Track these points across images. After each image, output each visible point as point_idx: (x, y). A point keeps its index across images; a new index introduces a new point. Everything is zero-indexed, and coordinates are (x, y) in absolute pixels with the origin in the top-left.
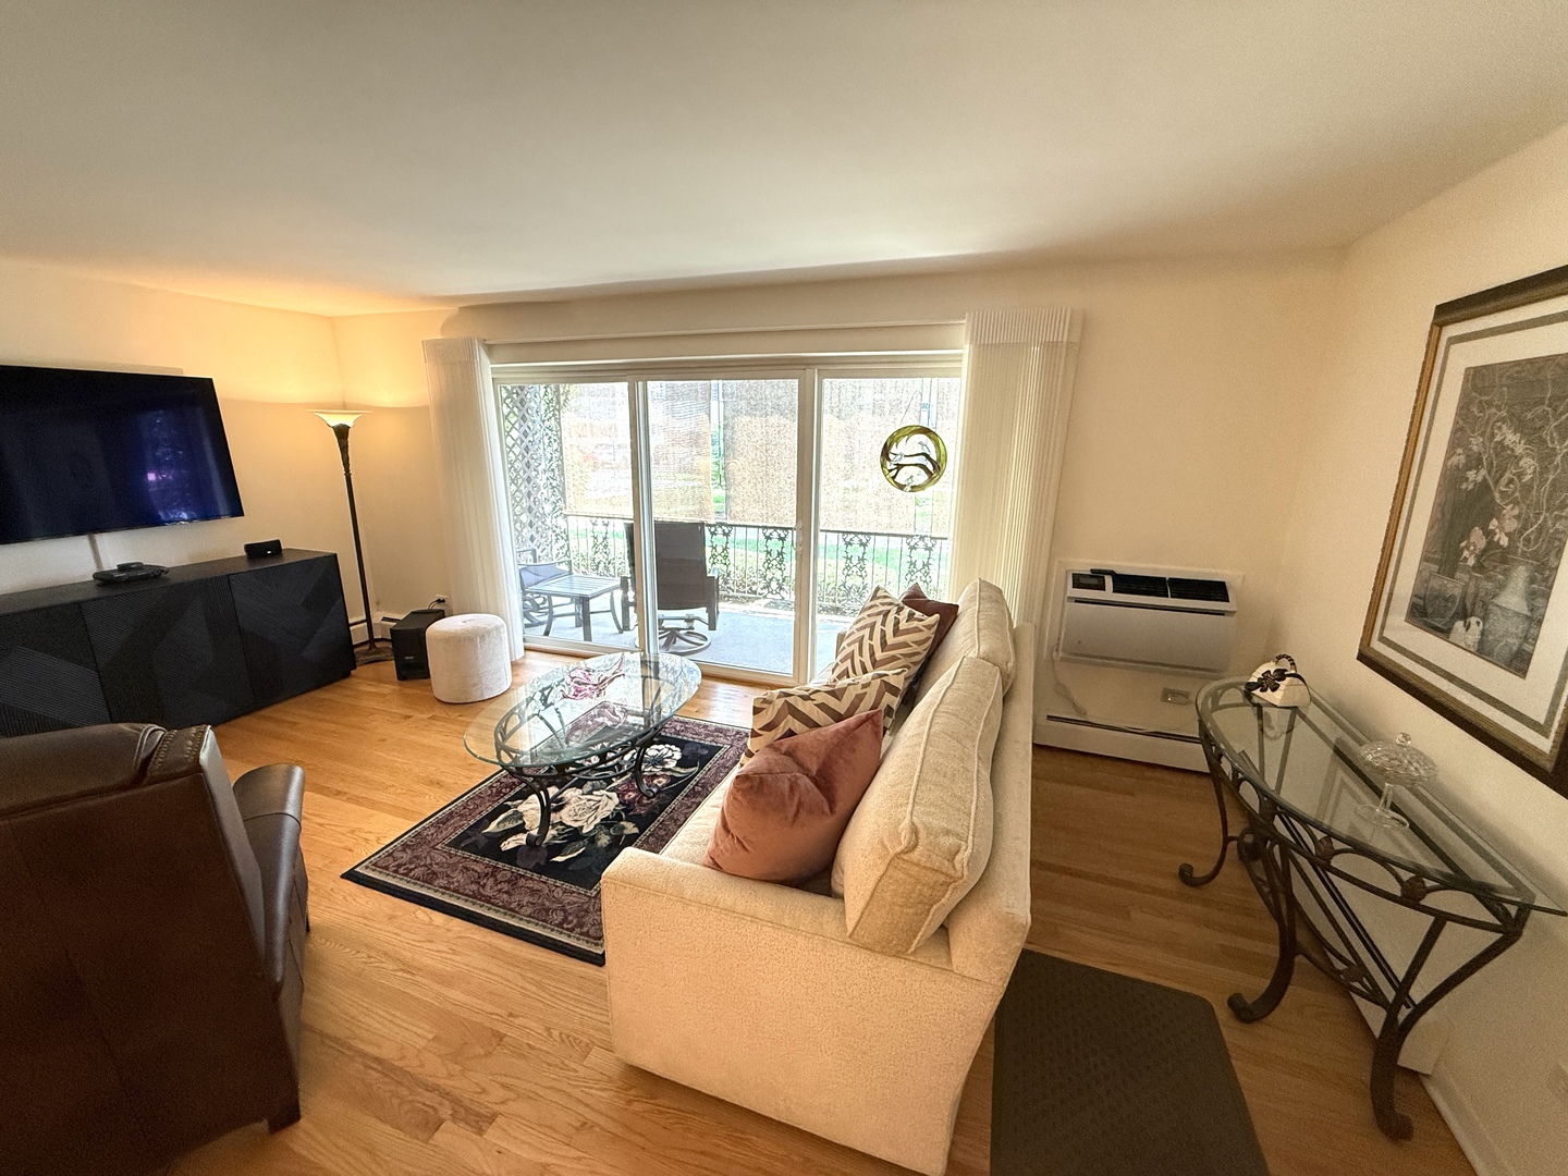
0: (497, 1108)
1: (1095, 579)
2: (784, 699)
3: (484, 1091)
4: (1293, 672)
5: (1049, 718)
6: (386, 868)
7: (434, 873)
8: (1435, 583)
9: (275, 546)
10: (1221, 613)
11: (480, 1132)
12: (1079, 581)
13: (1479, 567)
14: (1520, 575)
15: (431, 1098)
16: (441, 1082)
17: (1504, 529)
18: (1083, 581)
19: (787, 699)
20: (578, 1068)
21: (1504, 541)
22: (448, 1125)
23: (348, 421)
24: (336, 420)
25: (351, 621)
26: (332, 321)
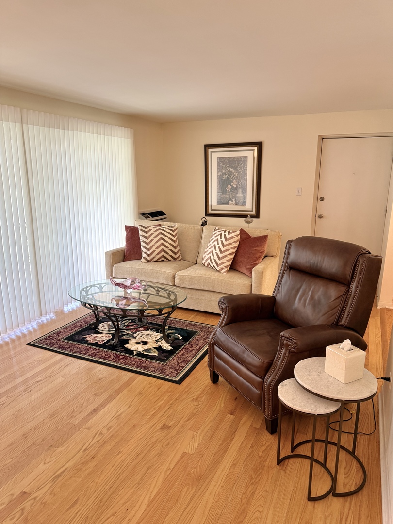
8: (222, 196)
13: (231, 191)
14: (240, 191)
17: (234, 184)
21: (235, 186)
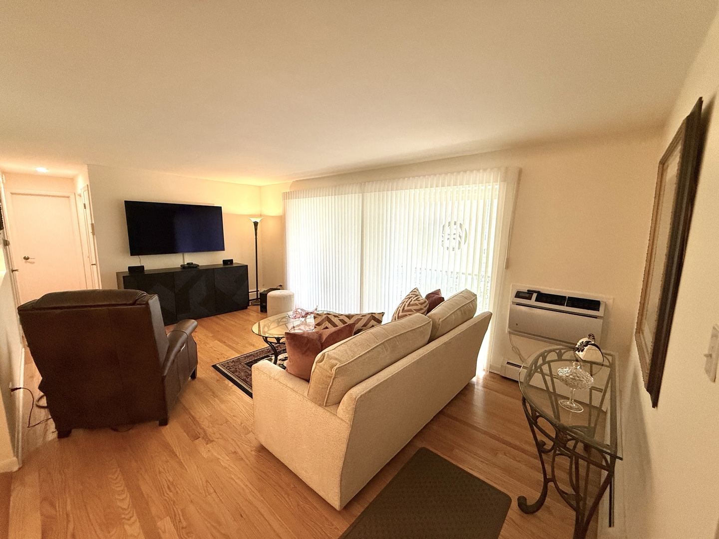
0: (215, 439)
1: (528, 294)
2: (326, 315)
3: (214, 434)
4: (593, 343)
5: (508, 363)
6: (224, 366)
7: (236, 371)
9: (231, 261)
10: (595, 317)
11: (207, 444)
12: (519, 295)
15: (201, 431)
16: (205, 427)
18: (521, 295)
19: (328, 316)
20: (243, 436)
22: (200, 439)
23: (258, 220)
24: (254, 220)
25: (249, 291)
26: (260, 187)
